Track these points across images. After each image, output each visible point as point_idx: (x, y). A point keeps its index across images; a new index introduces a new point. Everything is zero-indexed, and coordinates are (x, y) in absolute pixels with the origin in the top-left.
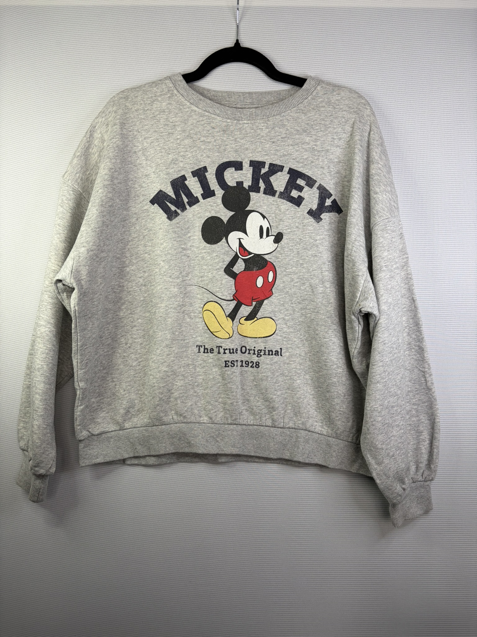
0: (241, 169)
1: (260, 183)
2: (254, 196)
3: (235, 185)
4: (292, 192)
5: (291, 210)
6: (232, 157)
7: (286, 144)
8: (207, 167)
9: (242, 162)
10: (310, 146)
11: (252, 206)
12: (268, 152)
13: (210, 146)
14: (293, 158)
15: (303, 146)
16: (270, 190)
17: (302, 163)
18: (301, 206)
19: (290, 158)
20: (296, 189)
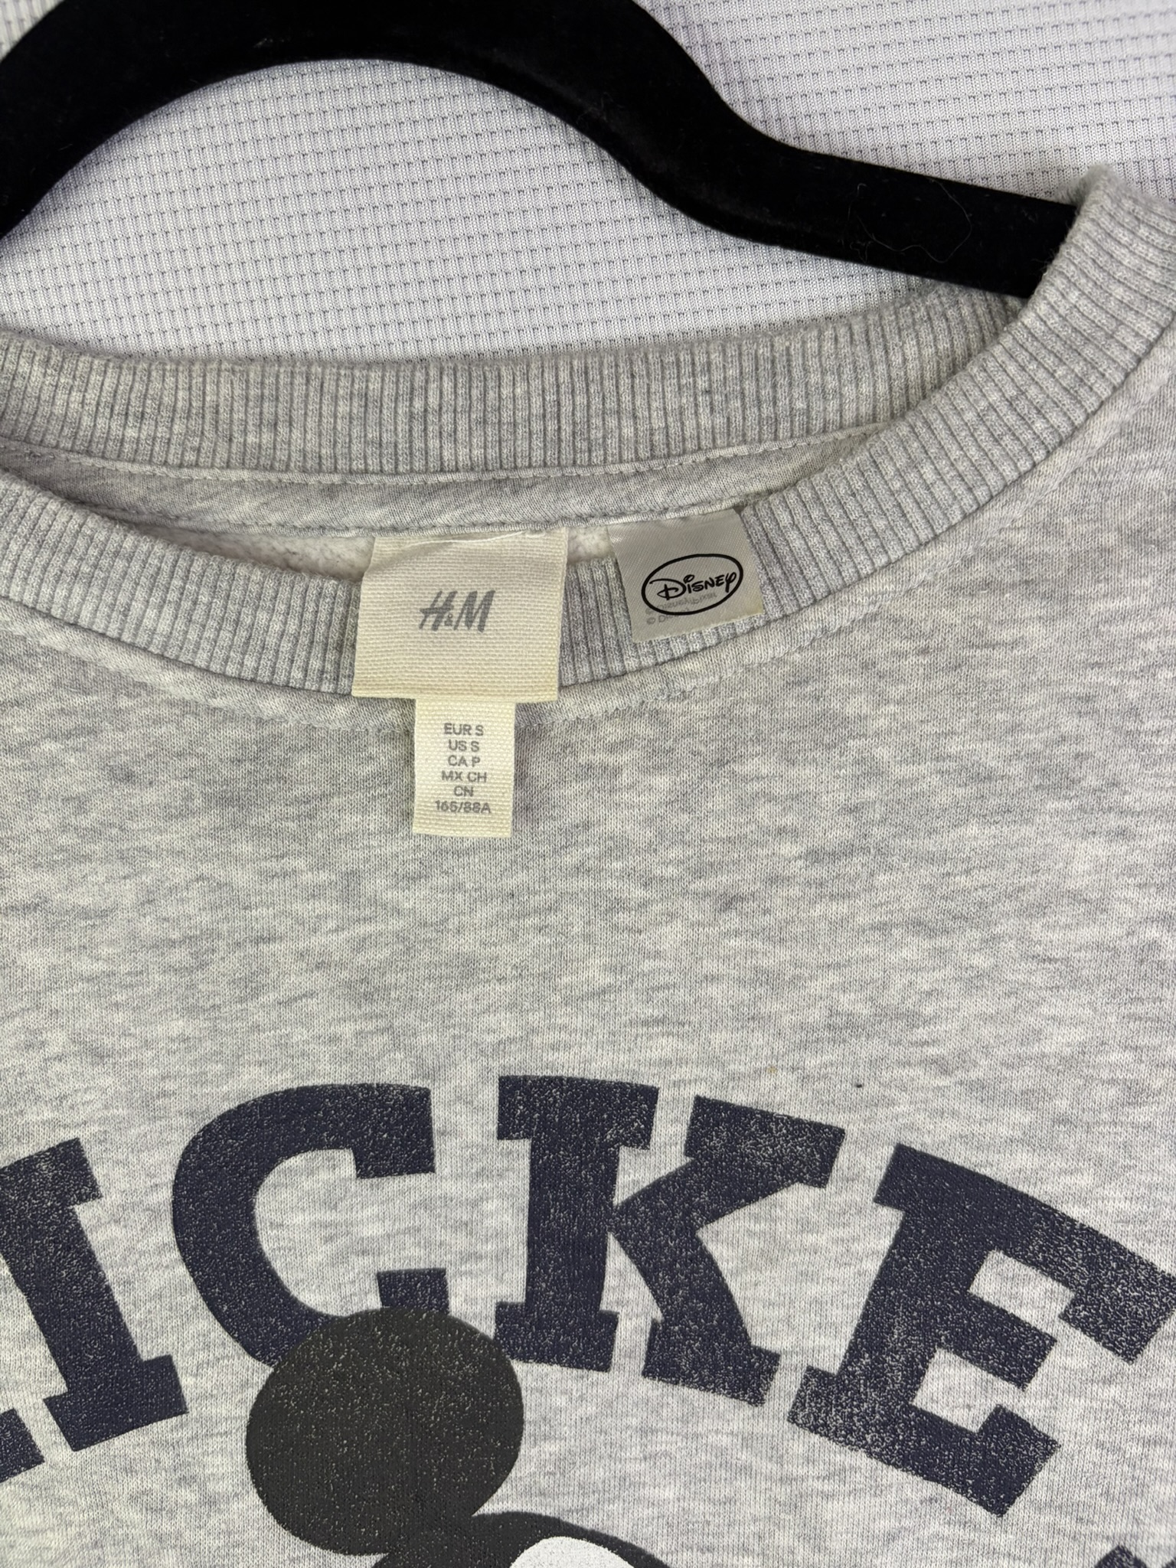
0: (421, 1161)
1: (610, 1281)
2: (561, 1401)
3: (374, 1302)
4: (931, 1373)
5: (926, 1533)
6: (324, 1051)
7: (861, 920)
8: (91, 1153)
9: (425, 1094)
10: (1115, 931)
11: (544, 1482)
12: (681, 995)
13: (105, 951)
14: (932, 1051)
15: (1037, 930)
16: (707, 1346)
17: (1027, 1099)
18: (1019, 1509)
19: (896, 1053)
20: (962, 1347)
